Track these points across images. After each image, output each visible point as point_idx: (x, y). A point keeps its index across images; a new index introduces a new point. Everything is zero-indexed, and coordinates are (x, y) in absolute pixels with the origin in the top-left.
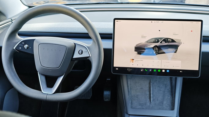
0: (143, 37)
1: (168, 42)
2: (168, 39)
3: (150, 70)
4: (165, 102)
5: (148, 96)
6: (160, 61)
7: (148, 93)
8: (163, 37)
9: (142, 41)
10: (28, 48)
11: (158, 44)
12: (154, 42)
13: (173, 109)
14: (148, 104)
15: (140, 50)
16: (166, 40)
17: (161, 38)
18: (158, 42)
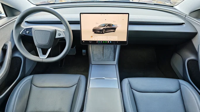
0: (97, 23)
1: (110, 26)
2: (110, 24)
3: (102, 42)
4: (110, 57)
5: (102, 54)
6: (106, 37)
7: (102, 52)
8: (108, 23)
9: (96, 26)
10: (29, 33)
11: (105, 27)
12: (103, 26)
13: (114, 60)
14: (102, 58)
15: (95, 31)
16: (109, 25)
17: (107, 24)
18: (105, 26)
